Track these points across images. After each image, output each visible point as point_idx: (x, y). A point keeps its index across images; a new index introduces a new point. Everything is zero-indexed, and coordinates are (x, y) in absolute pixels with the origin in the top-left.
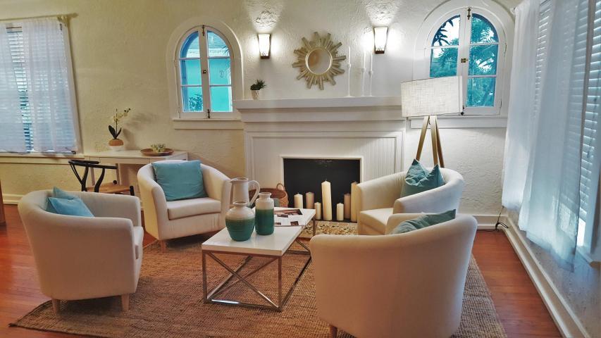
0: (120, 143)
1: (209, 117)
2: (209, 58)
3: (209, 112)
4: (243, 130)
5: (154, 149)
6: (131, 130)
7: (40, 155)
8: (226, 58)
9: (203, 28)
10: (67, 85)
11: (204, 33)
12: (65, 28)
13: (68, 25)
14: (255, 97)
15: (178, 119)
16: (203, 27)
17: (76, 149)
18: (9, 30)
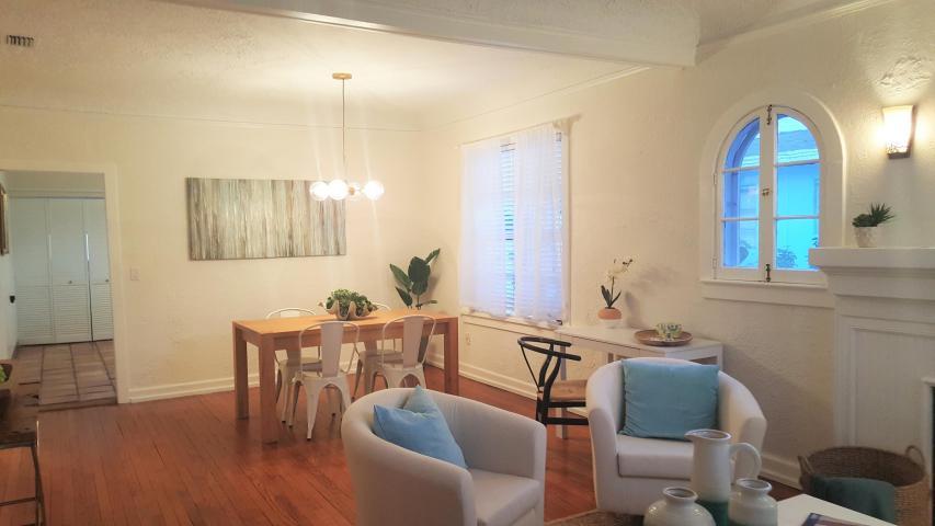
0: (616, 315)
1: (768, 279)
2: (778, 166)
3: (768, 270)
4: (833, 309)
5: (661, 332)
6: (636, 294)
7: (521, 321)
8: (812, 163)
9: (769, 110)
10: (559, 221)
11: (769, 119)
12: (565, 138)
13: (569, 133)
14: (862, 242)
15: (709, 279)
16: (770, 108)
17: (563, 318)
18: (504, 149)
